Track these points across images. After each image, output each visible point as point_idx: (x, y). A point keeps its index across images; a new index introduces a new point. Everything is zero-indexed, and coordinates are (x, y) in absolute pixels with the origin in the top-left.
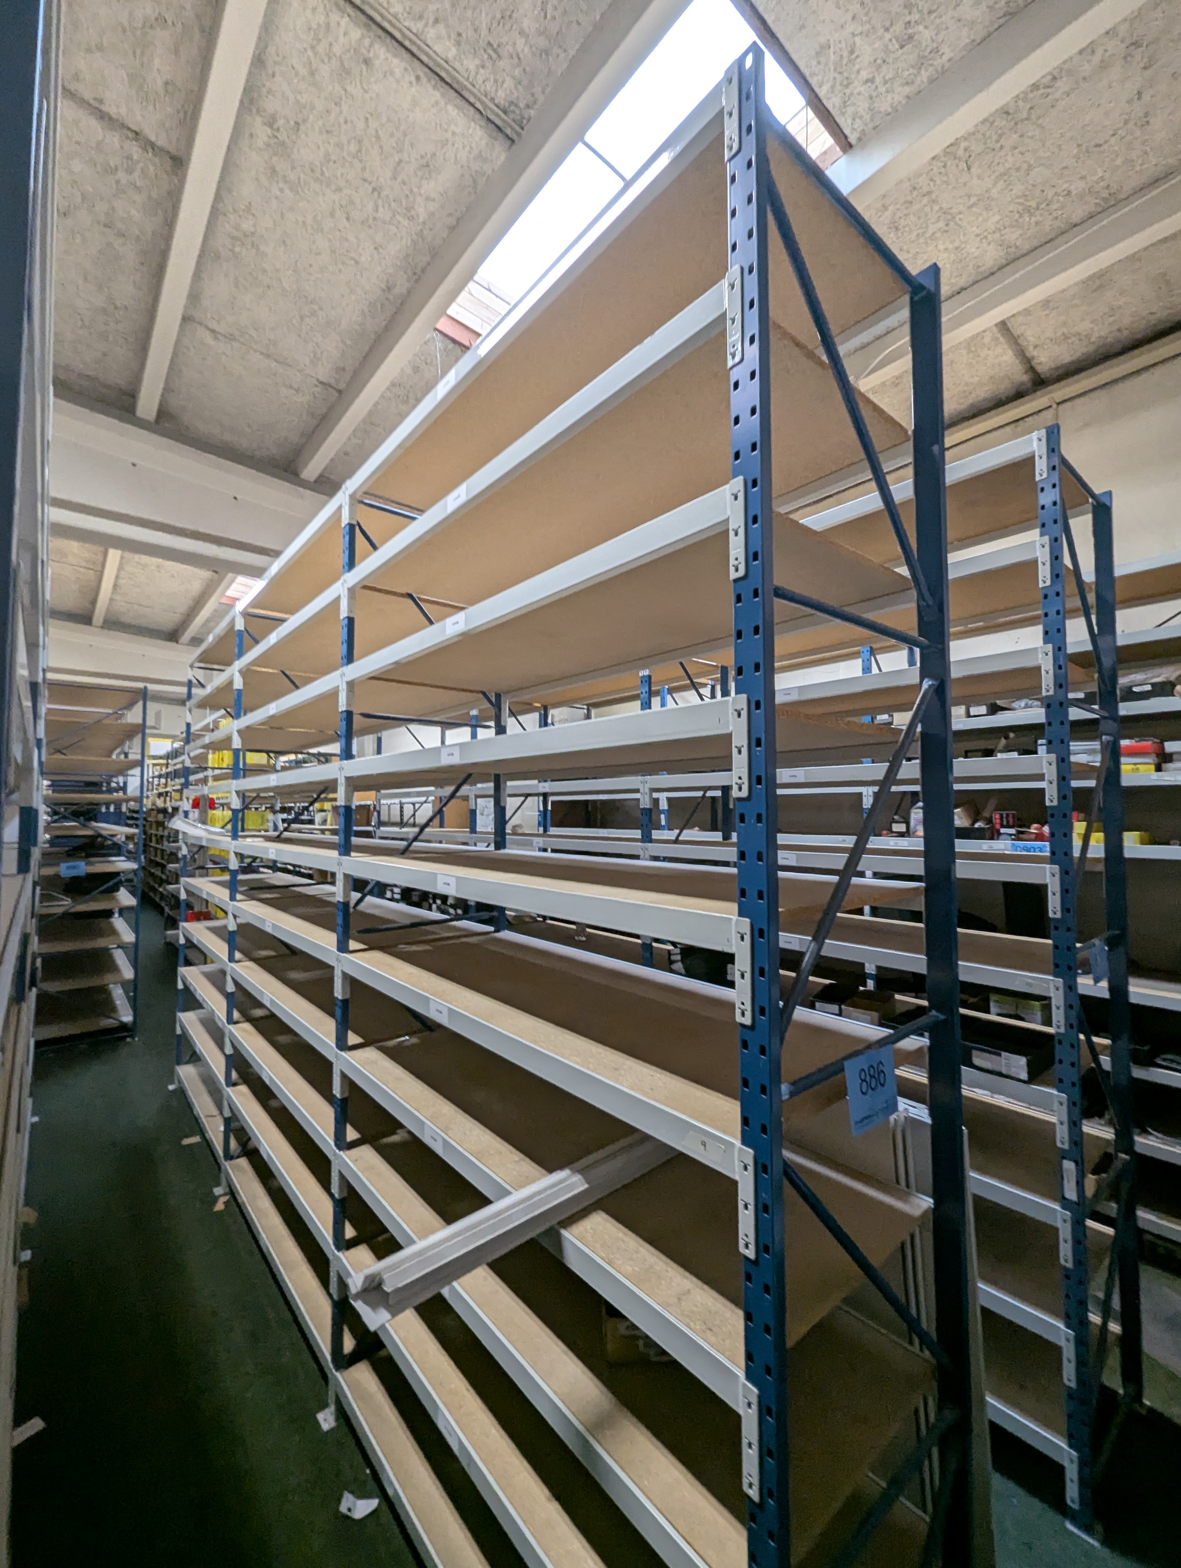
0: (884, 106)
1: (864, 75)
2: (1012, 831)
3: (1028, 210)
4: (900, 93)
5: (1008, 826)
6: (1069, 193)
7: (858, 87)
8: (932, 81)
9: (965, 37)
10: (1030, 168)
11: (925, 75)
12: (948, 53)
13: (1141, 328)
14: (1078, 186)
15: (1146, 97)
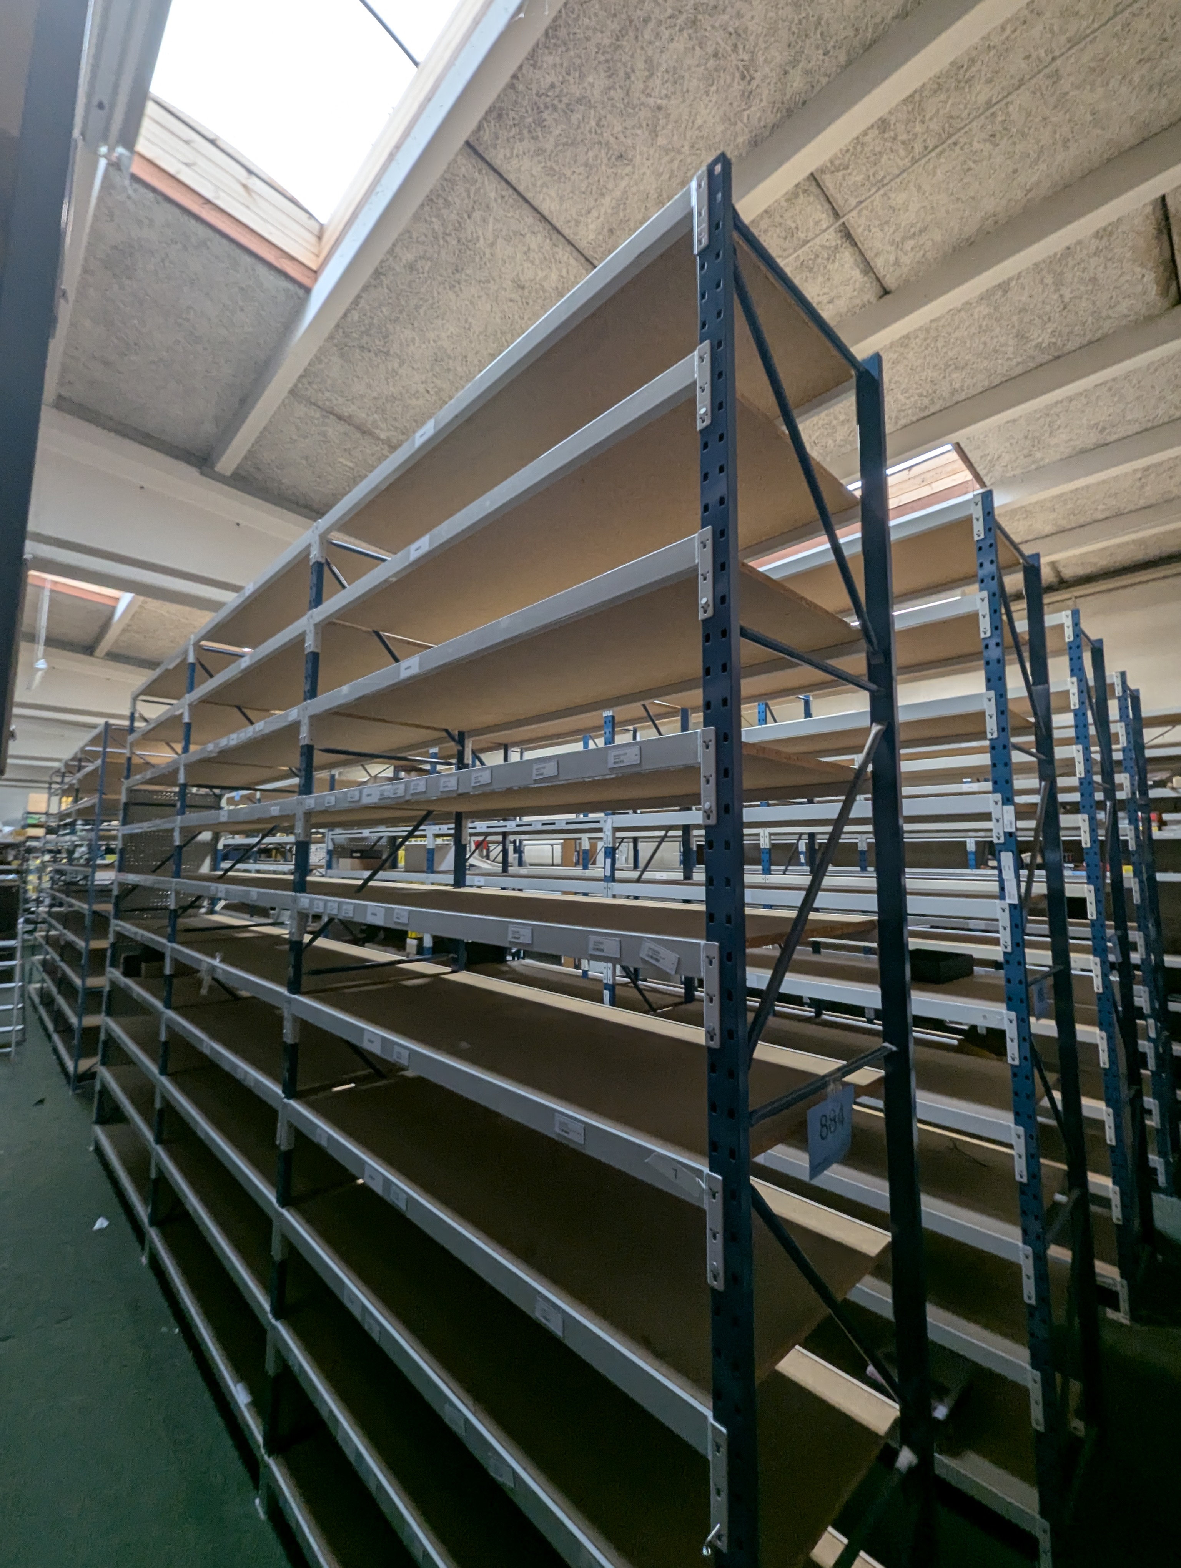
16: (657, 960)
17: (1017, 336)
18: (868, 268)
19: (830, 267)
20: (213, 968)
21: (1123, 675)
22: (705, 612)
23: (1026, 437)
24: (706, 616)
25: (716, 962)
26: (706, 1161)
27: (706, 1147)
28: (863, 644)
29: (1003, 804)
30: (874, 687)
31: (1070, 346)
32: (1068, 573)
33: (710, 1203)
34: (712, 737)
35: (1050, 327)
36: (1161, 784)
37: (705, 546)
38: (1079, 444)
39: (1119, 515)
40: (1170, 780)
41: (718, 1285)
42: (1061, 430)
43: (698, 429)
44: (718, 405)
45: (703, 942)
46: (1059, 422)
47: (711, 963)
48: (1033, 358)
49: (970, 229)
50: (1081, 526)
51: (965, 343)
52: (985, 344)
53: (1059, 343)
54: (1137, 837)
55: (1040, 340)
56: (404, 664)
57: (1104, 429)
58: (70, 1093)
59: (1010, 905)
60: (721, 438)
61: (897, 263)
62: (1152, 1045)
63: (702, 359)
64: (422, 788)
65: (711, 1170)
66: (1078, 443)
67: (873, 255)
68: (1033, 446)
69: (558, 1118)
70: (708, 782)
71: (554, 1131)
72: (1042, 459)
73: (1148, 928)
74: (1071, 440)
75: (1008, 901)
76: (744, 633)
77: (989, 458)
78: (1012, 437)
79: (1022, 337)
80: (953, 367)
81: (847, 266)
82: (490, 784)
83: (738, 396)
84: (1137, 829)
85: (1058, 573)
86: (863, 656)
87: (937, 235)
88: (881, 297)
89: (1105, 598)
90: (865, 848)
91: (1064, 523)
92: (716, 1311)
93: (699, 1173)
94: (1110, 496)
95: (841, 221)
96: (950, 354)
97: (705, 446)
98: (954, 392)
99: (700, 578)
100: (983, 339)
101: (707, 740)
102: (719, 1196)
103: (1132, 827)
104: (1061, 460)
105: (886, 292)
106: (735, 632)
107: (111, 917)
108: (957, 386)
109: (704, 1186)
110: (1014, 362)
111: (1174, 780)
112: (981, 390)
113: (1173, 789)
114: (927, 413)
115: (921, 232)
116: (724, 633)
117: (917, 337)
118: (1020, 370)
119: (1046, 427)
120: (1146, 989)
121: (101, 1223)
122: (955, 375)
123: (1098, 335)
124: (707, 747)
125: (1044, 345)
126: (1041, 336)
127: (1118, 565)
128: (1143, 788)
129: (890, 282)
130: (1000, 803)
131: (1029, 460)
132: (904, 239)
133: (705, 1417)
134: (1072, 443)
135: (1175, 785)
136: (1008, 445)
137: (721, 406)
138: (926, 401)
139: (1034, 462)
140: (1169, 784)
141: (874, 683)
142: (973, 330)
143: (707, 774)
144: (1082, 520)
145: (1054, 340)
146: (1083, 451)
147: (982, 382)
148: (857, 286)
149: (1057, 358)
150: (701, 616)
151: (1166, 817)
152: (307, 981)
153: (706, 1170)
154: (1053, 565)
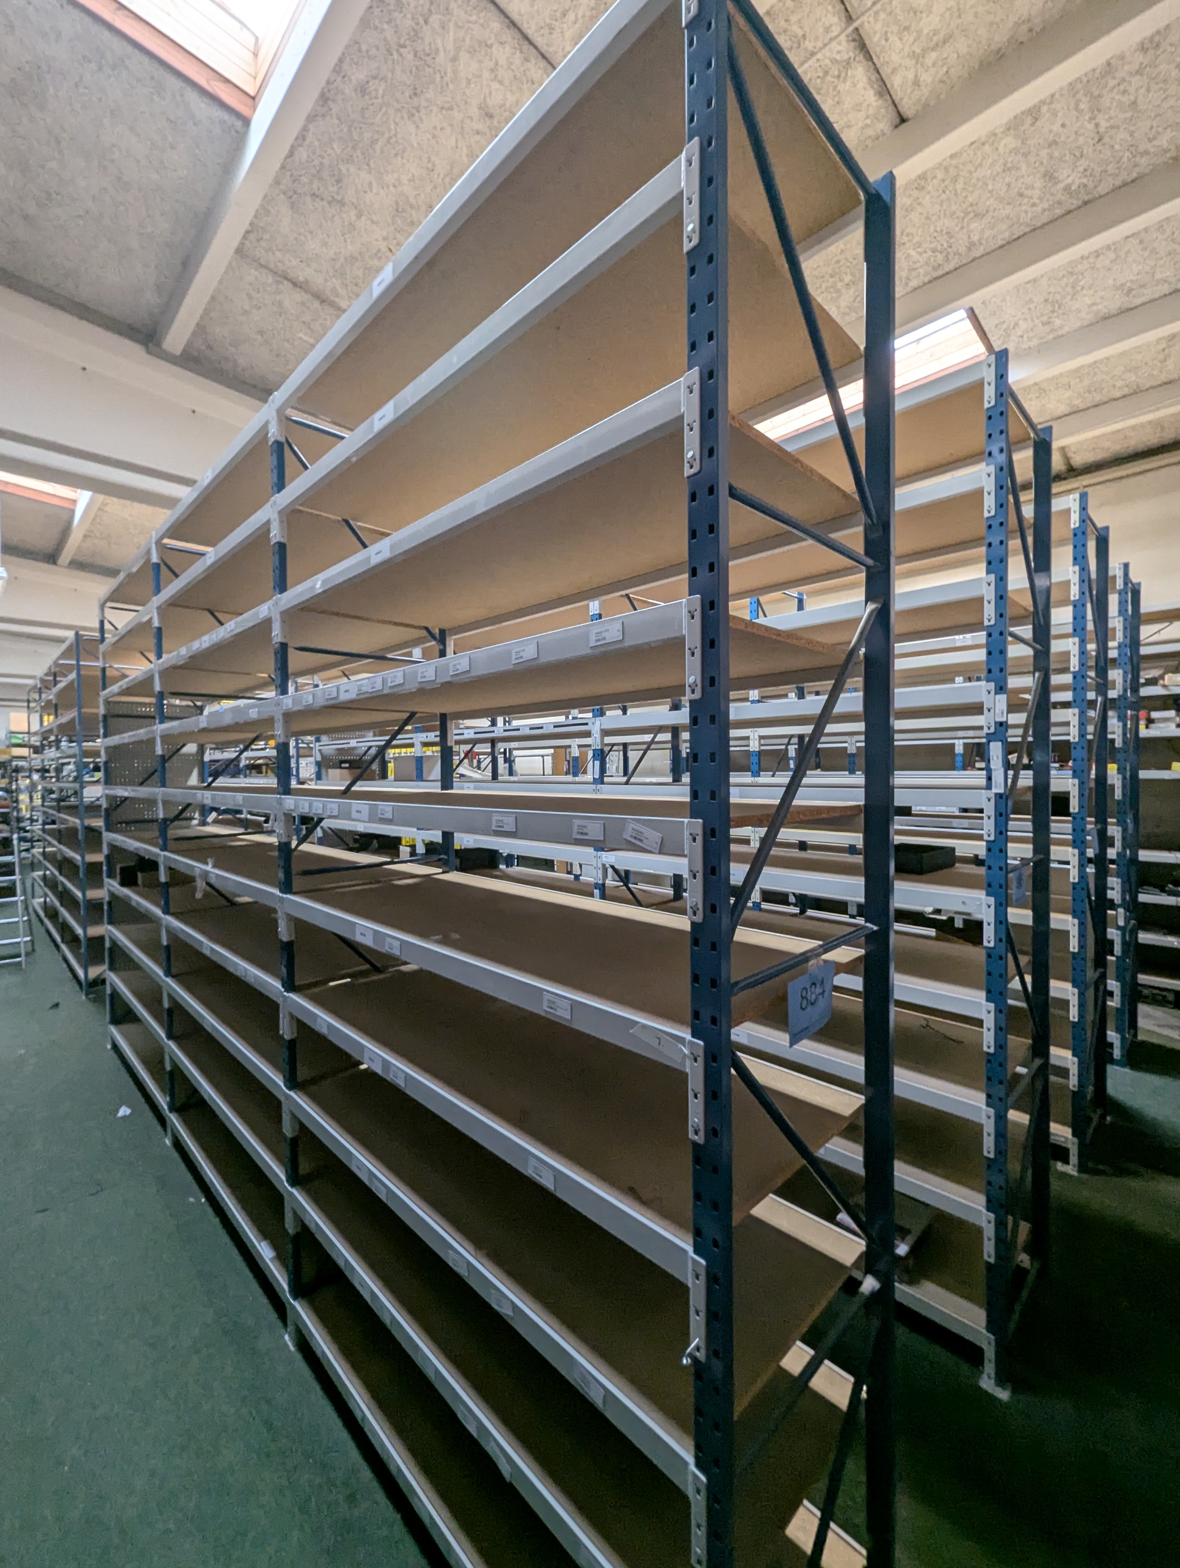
0: (1025, 346)
1: (1019, 334)
2: (1057, 765)
3: (1089, 392)
4: (1035, 342)
5: (1055, 762)
6: (1114, 386)
7: (1013, 338)
8: (1055, 339)
9: (1079, 324)
10: (1095, 374)
11: (1051, 337)
12: (1067, 329)
13: (1141, 447)
14: (1119, 384)
15: (1166, 352)
16: (640, 840)
17: (1045, 176)
18: (884, 89)
19: (841, 87)
20: (206, 873)
21: (1126, 566)
22: (691, 467)
23: (1046, 301)
24: (693, 471)
25: (699, 839)
26: (689, 1031)
27: (689, 1016)
28: (862, 516)
29: (996, 693)
30: (870, 562)
31: (1103, 189)
32: (1078, 460)
33: (692, 1067)
34: (698, 606)
35: (1082, 164)
36: (1152, 682)
37: (691, 392)
38: (1104, 308)
39: (1136, 392)
40: (1162, 677)
41: (700, 1139)
42: (1085, 292)
43: (685, 250)
44: (708, 220)
45: (686, 820)
46: (1082, 283)
47: (694, 840)
48: (1060, 203)
49: (1001, 37)
50: (1096, 406)
51: (987, 185)
52: (1009, 185)
53: (1091, 185)
54: (1124, 734)
55: (1070, 180)
56: (373, 549)
57: (1130, 290)
58: (84, 997)
59: (996, 794)
60: (711, 259)
61: (916, 83)
62: (1119, 932)
63: (689, 162)
64: (399, 680)
65: (693, 1036)
66: (1100, 307)
67: (889, 71)
68: (1053, 312)
69: (547, 996)
70: (693, 654)
71: (542, 1009)
72: (1061, 327)
73: (1125, 822)
74: (1094, 304)
75: (994, 790)
76: (733, 493)
77: (1005, 326)
78: (1031, 301)
79: (1050, 176)
80: (972, 215)
81: (860, 85)
82: (468, 671)
83: (731, 212)
84: (1125, 725)
85: (1067, 460)
86: (860, 529)
87: (962, 45)
88: (896, 127)
89: (1115, 486)
90: (854, 751)
91: (1078, 403)
92: (697, 1160)
93: (682, 1040)
94: (1130, 371)
95: (856, 24)
96: (970, 199)
97: (692, 271)
98: (971, 246)
99: (686, 428)
100: (1007, 180)
101: (692, 610)
102: (701, 1060)
103: (1121, 724)
104: (1082, 328)
105: (903, 120)
106: (723, 491)
107: (103, 829)
108: (975, 238)
109: (686, 1051)
110: (1039, 209)
111: (1166, 677)
112: (1000, 243)
113: (1164, 686)
114: (940, 272)
115: (945, 42)
116: (711, 491)
117: (935, 177)
118: (1044, 219)
119: (1069, 289)
120: (1119, 880)
121: (124, 1111)
122: (973, 226)
123: (1135, 175)
124: (693, 617)
125: (1074, 188)
126: (1069, 176)
127: (1131, 451)
128: (1135, 686)
129: (908, 108)
130: (993, 692)
131: (1047, 328)
132: (925, 51)
133: (685, 1252)
134: (1095, 308)
135: (1166, 682)
136: (1025, 310)
137: (710, 220)
138: (940, 257)
139: (1052, 330)
140: (1161, 682)
141: (872, 558)
142: (998, 168)
143: (692, 647)
144: (1098, 398)
145: (1085, 180)
146: (1106, 318)
147: (1003, 233)
148: (871, 111)
149: (1086, 203)
150: (688, 472)
151: (1154, 715)
152: (297, 882)
153: (688, 1037)
154: (1063, 449)
